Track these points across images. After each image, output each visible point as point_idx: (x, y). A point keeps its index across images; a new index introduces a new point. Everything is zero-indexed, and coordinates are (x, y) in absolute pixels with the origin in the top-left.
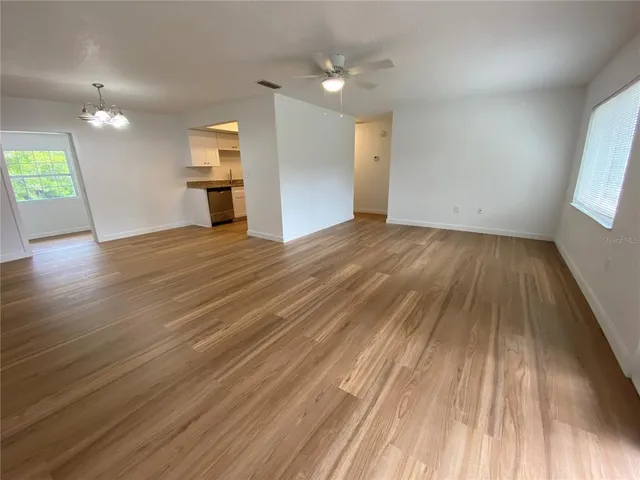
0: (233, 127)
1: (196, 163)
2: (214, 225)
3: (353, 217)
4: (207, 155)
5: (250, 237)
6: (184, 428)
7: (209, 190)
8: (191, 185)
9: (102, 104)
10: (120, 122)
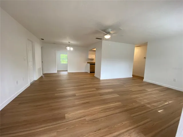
0: (95, 49)
1: (89, 58)
2: (90, 72)
3: (132, 77)
4: (92, 56)
5: (94, 76)
6: (37, 106)
7: (90, 64)
8: (88, 63)
9: (69, 45)
10: (72, 49)
